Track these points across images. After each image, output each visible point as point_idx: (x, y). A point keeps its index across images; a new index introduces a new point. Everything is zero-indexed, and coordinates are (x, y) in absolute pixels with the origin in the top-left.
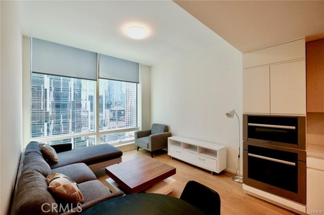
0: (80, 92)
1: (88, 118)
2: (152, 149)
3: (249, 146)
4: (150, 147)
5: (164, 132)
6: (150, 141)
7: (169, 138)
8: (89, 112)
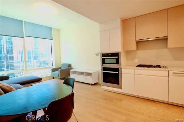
0: (12, 47)
1: (20, 67)
2: (61, 77)
3: (103, 68)
4: (59, 75)
5: (68, 67)
6: (60, 72)
7: (70, 70)
8: (21, 62)
